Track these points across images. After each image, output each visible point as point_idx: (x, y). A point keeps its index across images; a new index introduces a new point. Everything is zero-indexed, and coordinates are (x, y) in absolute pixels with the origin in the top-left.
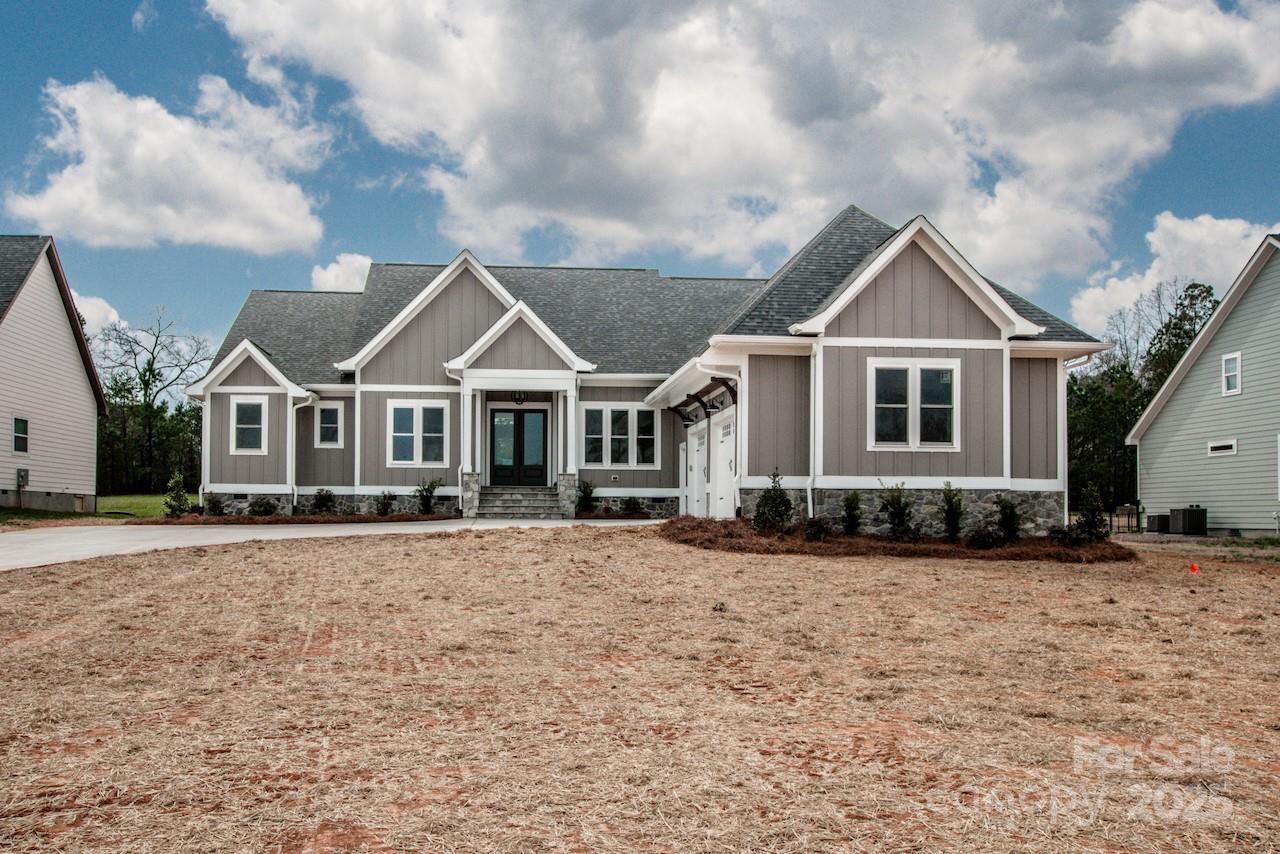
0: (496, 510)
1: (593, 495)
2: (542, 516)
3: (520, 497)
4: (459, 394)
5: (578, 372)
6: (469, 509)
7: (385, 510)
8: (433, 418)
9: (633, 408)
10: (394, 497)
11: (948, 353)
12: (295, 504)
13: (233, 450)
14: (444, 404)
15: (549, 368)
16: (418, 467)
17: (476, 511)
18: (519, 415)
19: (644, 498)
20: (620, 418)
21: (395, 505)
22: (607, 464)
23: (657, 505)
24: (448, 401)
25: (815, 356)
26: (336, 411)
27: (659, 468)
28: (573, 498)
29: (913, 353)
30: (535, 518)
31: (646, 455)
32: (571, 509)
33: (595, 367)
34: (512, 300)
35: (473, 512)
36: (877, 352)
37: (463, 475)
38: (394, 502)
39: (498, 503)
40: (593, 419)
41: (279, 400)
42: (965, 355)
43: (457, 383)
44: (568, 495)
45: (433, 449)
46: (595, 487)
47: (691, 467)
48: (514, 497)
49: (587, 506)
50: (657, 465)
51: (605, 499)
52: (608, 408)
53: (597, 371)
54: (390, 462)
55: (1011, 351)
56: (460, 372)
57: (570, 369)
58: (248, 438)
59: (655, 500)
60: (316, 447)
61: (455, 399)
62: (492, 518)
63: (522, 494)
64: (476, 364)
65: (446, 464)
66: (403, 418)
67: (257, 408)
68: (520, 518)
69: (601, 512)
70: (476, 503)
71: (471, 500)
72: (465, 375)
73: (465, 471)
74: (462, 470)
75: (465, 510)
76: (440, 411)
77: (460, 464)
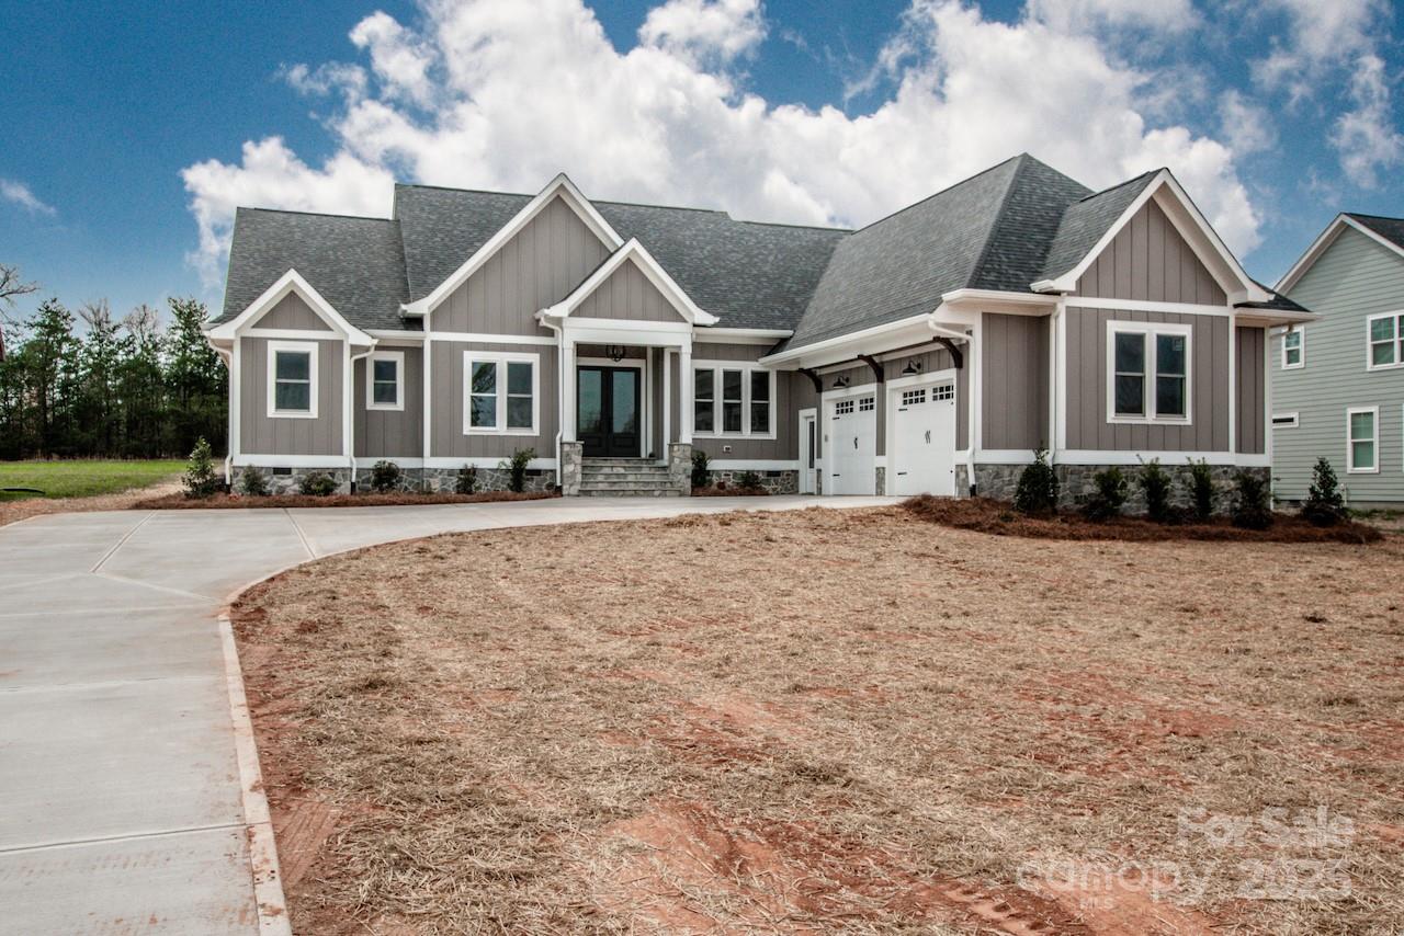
0: (601, 487)
1: (708, 468)
2: (657, 493)
3: (622, 471)
4: (557, 347)
5: (695, 325)
6: (571, 485)
7: (467, 487)
8: (520, 375)
9: (747, 368)
10: (477, 471)
11: (1180, 318)
12: (354, 480)
13: (271, 411)
14: (533, 359)
15: (660, 319)
16: (502, 434)
17: (578, 487)
18: (607, 374)
19: (758, 471)
20: (732, 379)
21: (476, 481)
22: (719, 432)
23: (772, 478)
24: (538, 356)
25: (1057, 317)
26: (393, 365)
27: (775, 438)
28: (690, 473)
29: (1148, 317)
30: (648, 496)
31: (760, 422)
32: (688, 483)
33: (717, 319)
34: (619, 242)
35: (575, 490)
36: (1116, 315)
37: (561, 444)
38: (474, 477)
39: (600, 478)
40: (703, 380)
41: (332, 349)
42: (1195, 320)
44: (683, 467)
45: (519, 413)
46: (710, 458)
47: (828, 438)
48: (615, 470)
49: (701, 482)
50: (773, 434)
51: (718, 473)
53: (715, 325)
54: (468, 429)
55: (1236, 318)
56: (559, 321)
57: (685, 321)
58: (292, 396)
59: (771, 474)
60: (368, 408)
61: (551, 354)
62: (600, 496)
63: (624, 467)
64: (578, 312)
65: (536, 431)
66: (484, 375)
67: (305, 357)
68: (632, 496)
69: (714, 487)
70: (579, 478)
71: (573, 474)
72: (564, 325)
73: (564, 440)
74: (561, 438)
75: (564, 487)
76: (528, 368)
77: (558, 431)
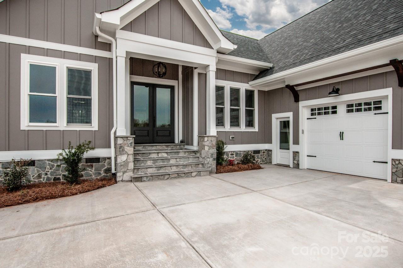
0: (150, 171)
2: (194, 174)
3: (165, 156)
5: (218, 52)
6: (124, 173)
10: (32, 163)
14: (92, 67)
16: (62, 129)
17: (131, 174)
20: (235, 92)
21: (32, 172)
22: (227, 127)
24: (96, 65)
27: (258, 131)
28: (215, 156)
31: (250, 123)
32: (213, 164)
33: (236, 47)
35: (128, 176)
37: (116, 138)
38: (31, 168)
39: (149, 163)
43: (107, 47)
45: (79, 111)
47: (303, 131)
49: (221, 162)
50: (256, 129)
51: (227, 153)
52: (228, 85)
54: (25, 123)
56: (113, 33)
59: (255, 152)
65: (95, 125)
66: (43, 76)
68: (175, 177)
70: (131, 166)
71: (126, 163)
72: (117, 36)
73: (118, 134)
74: (115, 133)
75: (118, 175)
76: (87, 74)
77: (113, 126)
